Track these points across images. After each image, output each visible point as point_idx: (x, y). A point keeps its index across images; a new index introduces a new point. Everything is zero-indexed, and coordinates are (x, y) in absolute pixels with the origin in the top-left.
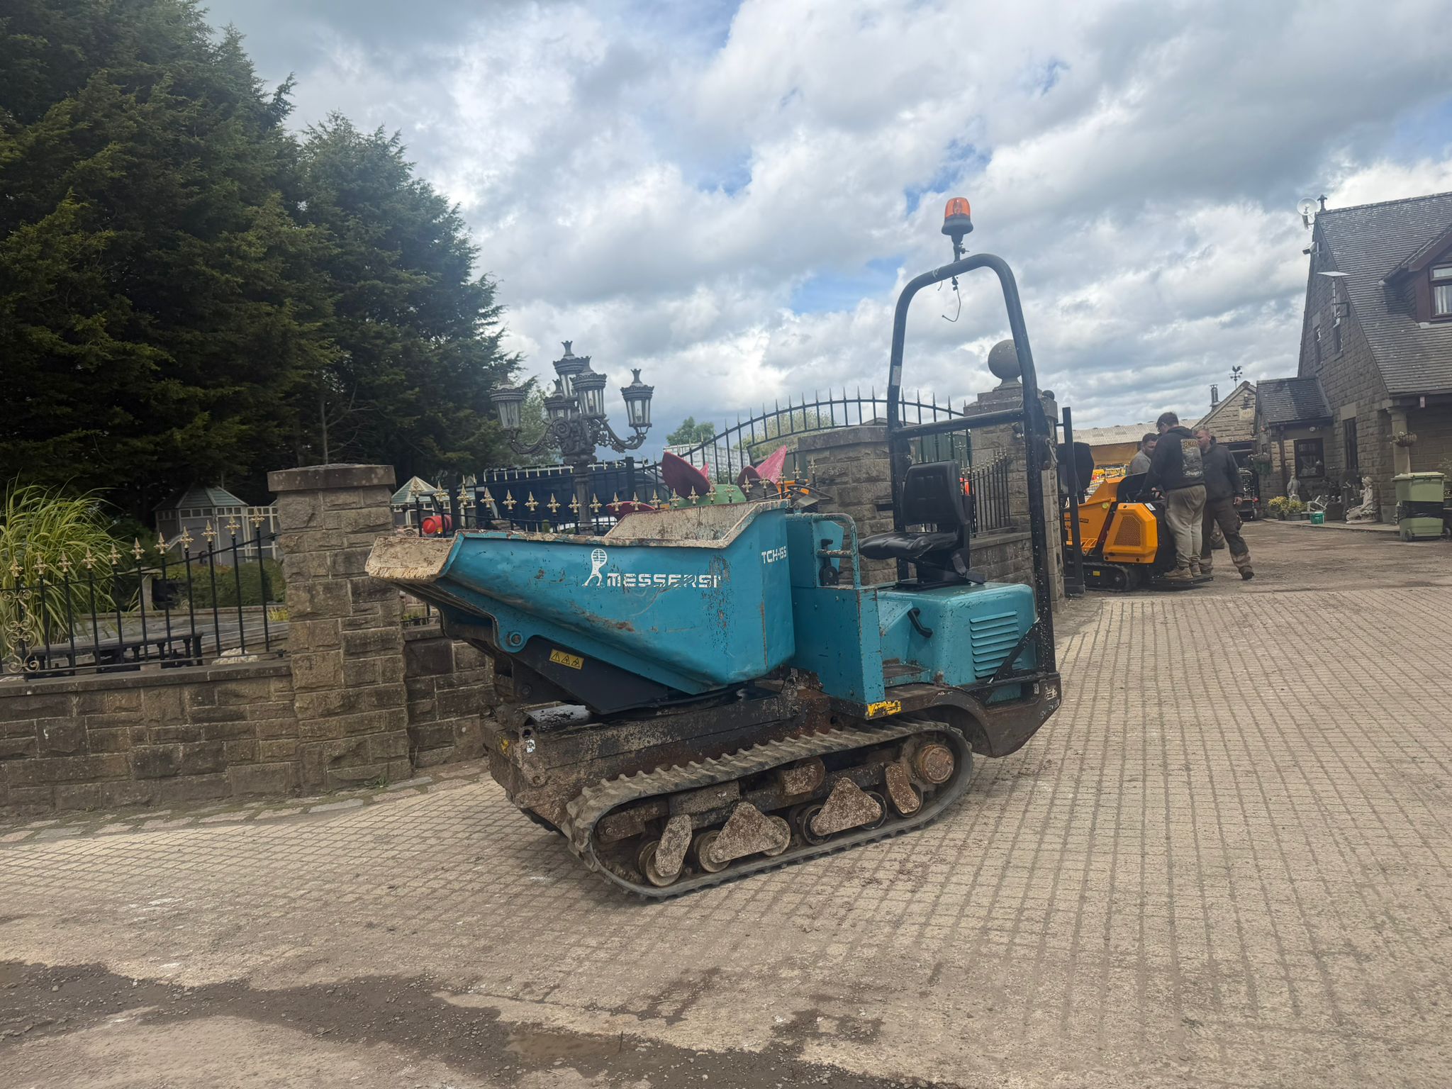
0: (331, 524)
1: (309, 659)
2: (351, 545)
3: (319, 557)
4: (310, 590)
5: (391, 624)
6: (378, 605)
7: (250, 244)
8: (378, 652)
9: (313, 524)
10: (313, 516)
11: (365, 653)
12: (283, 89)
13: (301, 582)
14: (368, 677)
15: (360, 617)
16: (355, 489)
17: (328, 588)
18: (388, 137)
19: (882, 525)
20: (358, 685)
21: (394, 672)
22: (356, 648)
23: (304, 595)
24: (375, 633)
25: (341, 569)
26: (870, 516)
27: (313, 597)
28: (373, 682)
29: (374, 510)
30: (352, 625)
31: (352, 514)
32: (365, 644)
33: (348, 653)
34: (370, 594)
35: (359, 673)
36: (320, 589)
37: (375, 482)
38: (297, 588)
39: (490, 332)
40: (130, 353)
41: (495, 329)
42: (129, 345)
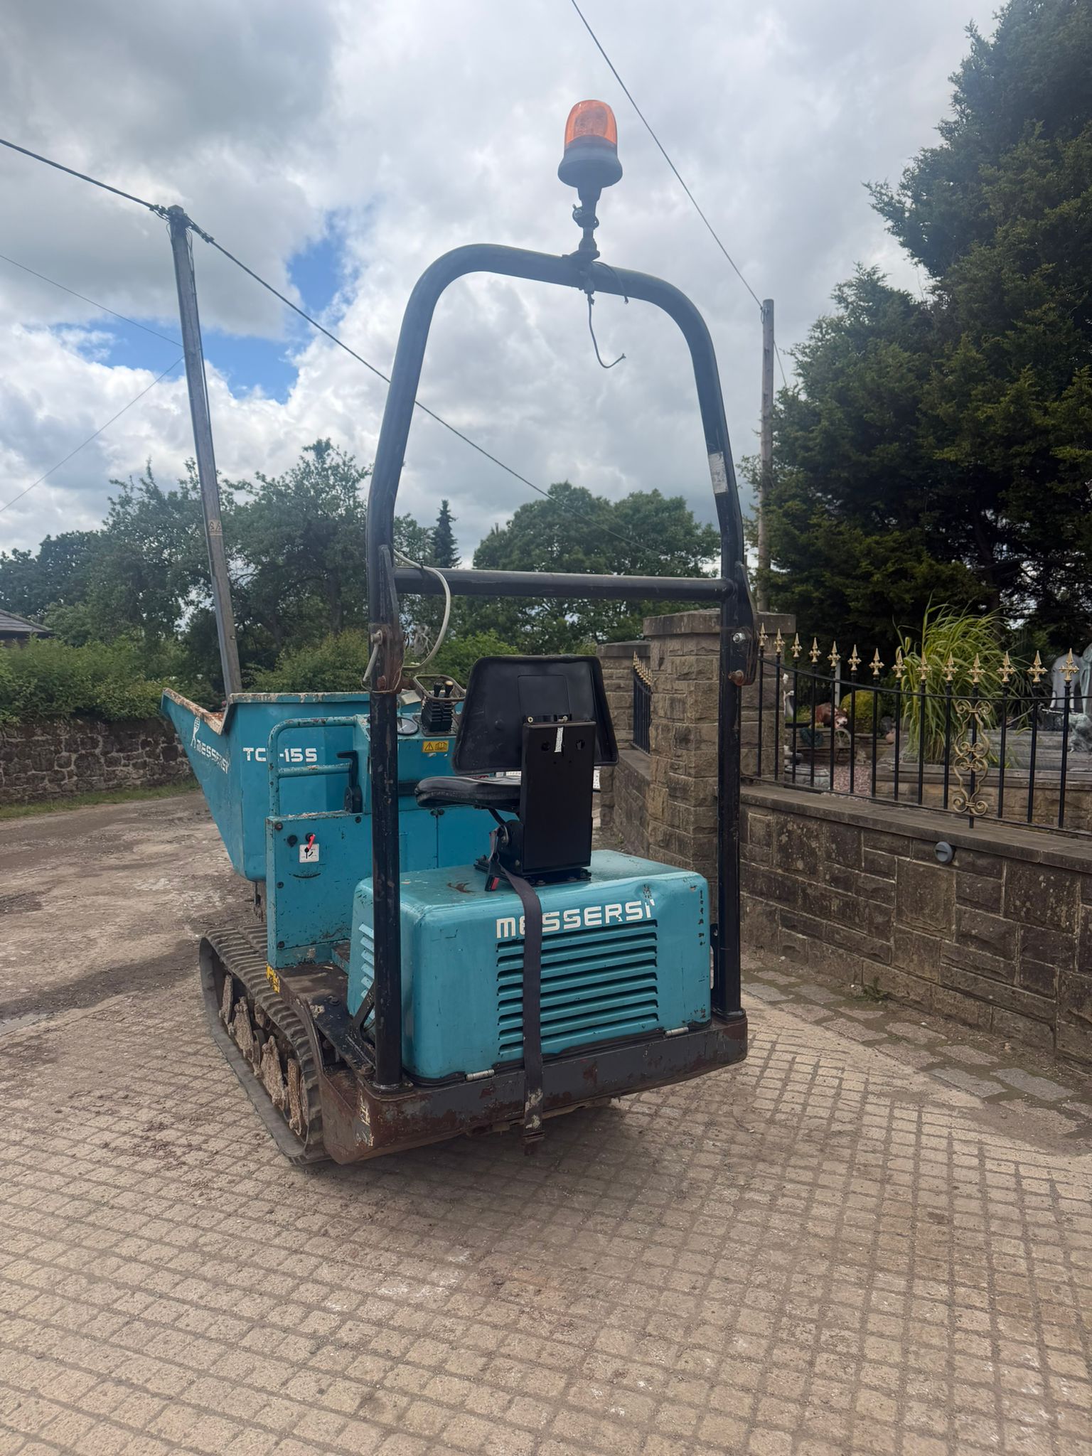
3: (663, 699)
9: (663, 667)
10: (662, 658)
11: (676, 797)
17: (663, 729)
22: (673, 790)
30: (673, 767)
31: (678, 660)
32: (677, 790)
33: (669, 794)
34: (681, 742)
35: (672, 815)
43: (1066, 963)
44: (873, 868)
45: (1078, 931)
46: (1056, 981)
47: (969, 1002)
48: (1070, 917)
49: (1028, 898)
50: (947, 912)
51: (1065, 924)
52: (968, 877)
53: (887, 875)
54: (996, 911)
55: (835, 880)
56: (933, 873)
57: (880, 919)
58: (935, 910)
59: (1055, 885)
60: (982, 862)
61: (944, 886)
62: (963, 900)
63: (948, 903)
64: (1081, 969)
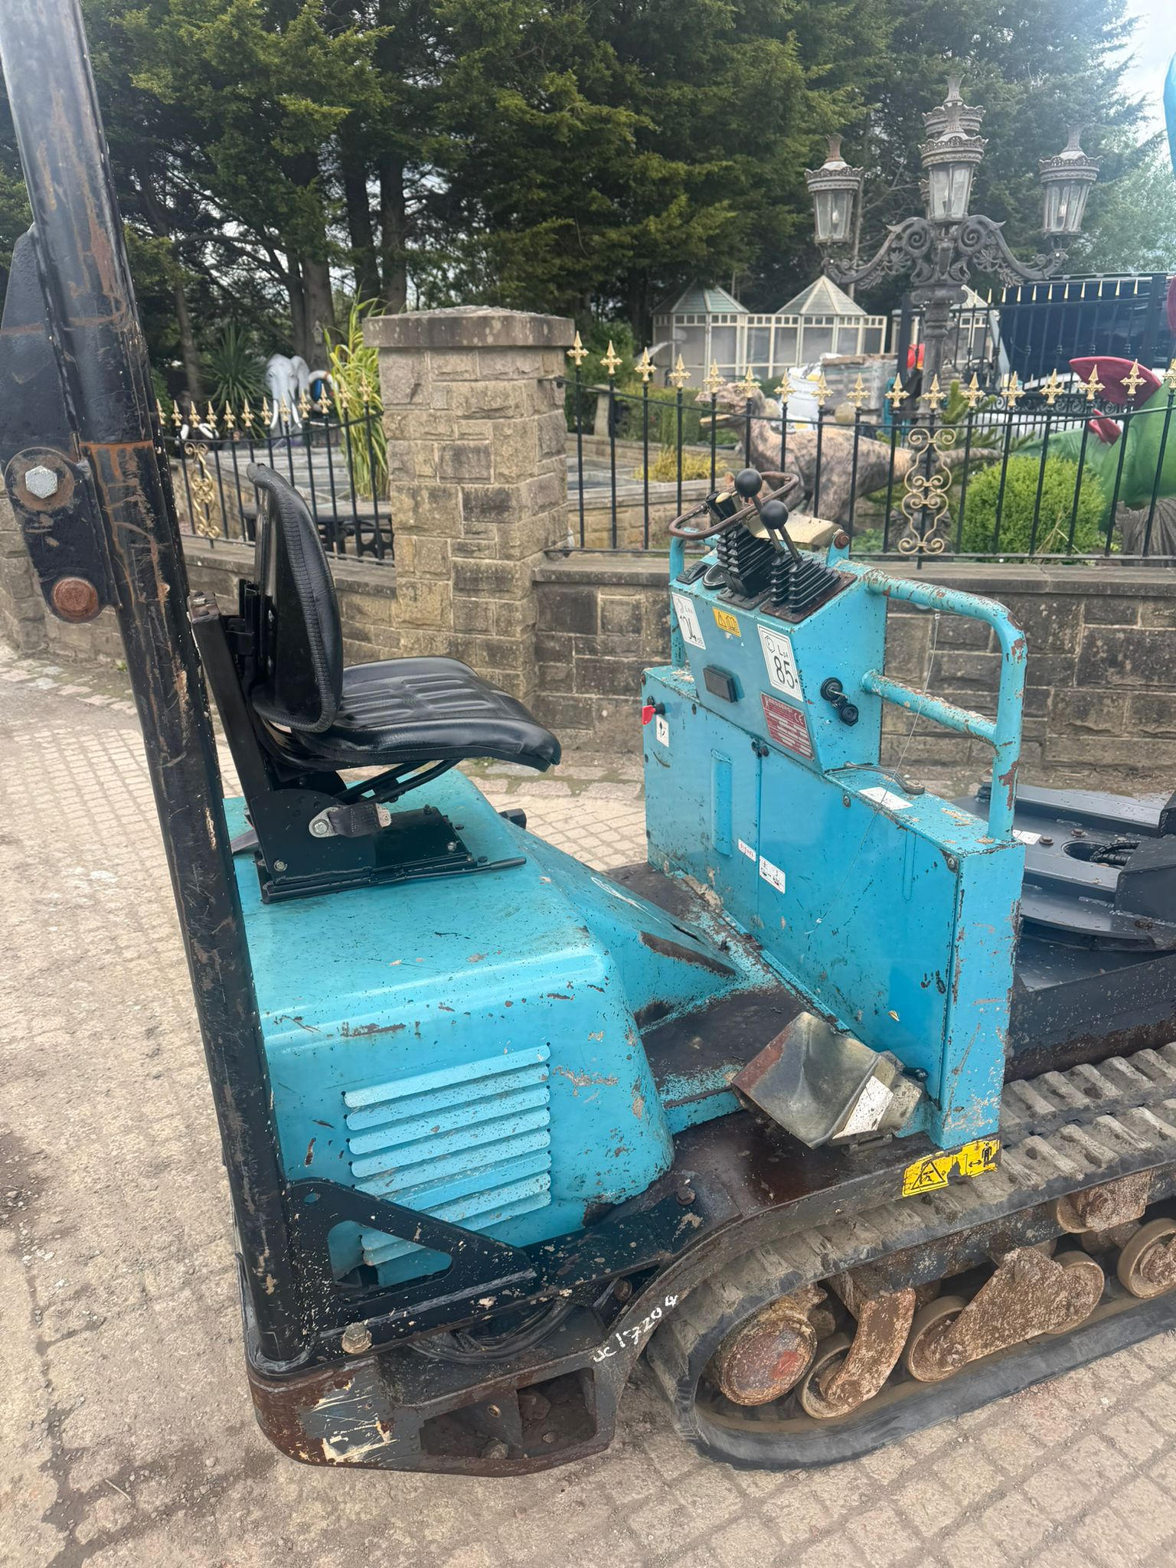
0: (439, 402)
1: (413, 586)
2: (462, 436)
3: (425, 448)
4: (414, 493)
5: (509, 557)
6: (493, 527)
8: (493, 592)
9: (418, 399)
10: (417, 385)
11: (476, 591)
13: (405, 482)
14: (479, 624)
15: (472, 541)
16: (470, 349)
17: (434, 495)
20: (470, 631)
21: (509, 623)
22: (468, 582)
23: (408, 502)
24: (489, 567)
25: (449, 471)
27: (417, 505)
28: (486, 631)
29: (491, 384)
30: (462, 549)
31: (464, 388)
32: (476, 580)
33: (458, 588)
34: (483, 511)
35: (470, 617)
36: (425, 494)
37: (490, 340)
38: (400, 490)
39: (1110, 60)
40: (606, 120)
41: (1120, 56)
42: (605, 110)
43: (1064, 681)
45: (1078, 650)
46: (1050, 702)
47: (945, 743)
48: (1073, 638)
49: (1028, 628)
50: (922, 659)
51: (1068, 646)
52: (950, 620)
54: (985, 647)
56: (905, 623)
58: (908, 661)
59: (1059, 611)
61: (919, 634)
62: (941, 644)
63: (923, 649)
64: (1080, 684)
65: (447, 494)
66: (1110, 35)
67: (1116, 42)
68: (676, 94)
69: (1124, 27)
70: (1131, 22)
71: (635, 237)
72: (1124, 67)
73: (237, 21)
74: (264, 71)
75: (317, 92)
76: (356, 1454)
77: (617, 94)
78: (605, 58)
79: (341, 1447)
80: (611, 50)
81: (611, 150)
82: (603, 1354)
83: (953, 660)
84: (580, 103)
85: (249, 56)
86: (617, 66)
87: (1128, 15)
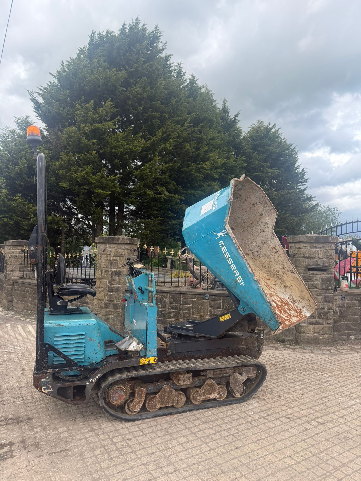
0: (109, 253)
1: (99, 291)
2: (113, 260)
3: (105, 262)
4: (101, 271)
5: (120, 284)
6: (117, 278)
7: (207, 165)
8: (116, 292)
9: (104, 252)
10: (105, 250)
11: (112, 292)
12: (236, 116)
13: (100, 269)
14: (112, 299)
15: (112, 281)
16: (116, 243)
17: (105, 271)
18: (271, 126)
19: (310, 277)
20: (110, 301)
21: (119, 299)
22: (111, 290)
23: (100, 272)
24: (116, 286)
25: (109, 266)
26: (303, 272)
27: (102, 273)
28: (113, 301)
29: (119, 250)
30: (110, 283)
31: (114, 251)
32: (112, 289)
33: (109, 291)
34: (115, 275)
35: (110, 298)
36: (104, 271)
37: (120, 242)
38: (98, 270)
39: (302, 187)
40: (173, 197)
41: (305, 187)
42: (172, 195)
44: (185, 303)
49: (229, 304)
50: (207, 310)
52: (213, 302)
53: (189, 304)
54: (220, 308)
55: (172, 308)
56: (203, 302)
57: (187, 315)
58: (204, 310)
60: (216, 298)
61: (207, 304)
62: (211, 307)
63: (208, 308)
65: (108, 271)
66: (302, 182)
67: (303, 184)
68: (190, 192)
69: (304, 181)
70: (306, 180)
71: (179, 222)
72: (305, 189)
73: (86, 173)
74: (91, 184)
75: (103, 188)
76: (47, 391)
77: (176, 192)
78: (173, 184)
79: (44, 389)
80: (174, 183)
81: (174, 203)
82: (88, 383)
83: (214, 311)
84: (166, 193)
85: (88, 180)
86: (176, 186)
87: (305, 178)
